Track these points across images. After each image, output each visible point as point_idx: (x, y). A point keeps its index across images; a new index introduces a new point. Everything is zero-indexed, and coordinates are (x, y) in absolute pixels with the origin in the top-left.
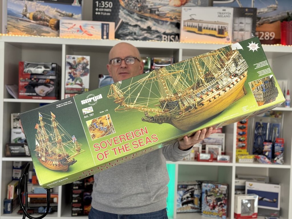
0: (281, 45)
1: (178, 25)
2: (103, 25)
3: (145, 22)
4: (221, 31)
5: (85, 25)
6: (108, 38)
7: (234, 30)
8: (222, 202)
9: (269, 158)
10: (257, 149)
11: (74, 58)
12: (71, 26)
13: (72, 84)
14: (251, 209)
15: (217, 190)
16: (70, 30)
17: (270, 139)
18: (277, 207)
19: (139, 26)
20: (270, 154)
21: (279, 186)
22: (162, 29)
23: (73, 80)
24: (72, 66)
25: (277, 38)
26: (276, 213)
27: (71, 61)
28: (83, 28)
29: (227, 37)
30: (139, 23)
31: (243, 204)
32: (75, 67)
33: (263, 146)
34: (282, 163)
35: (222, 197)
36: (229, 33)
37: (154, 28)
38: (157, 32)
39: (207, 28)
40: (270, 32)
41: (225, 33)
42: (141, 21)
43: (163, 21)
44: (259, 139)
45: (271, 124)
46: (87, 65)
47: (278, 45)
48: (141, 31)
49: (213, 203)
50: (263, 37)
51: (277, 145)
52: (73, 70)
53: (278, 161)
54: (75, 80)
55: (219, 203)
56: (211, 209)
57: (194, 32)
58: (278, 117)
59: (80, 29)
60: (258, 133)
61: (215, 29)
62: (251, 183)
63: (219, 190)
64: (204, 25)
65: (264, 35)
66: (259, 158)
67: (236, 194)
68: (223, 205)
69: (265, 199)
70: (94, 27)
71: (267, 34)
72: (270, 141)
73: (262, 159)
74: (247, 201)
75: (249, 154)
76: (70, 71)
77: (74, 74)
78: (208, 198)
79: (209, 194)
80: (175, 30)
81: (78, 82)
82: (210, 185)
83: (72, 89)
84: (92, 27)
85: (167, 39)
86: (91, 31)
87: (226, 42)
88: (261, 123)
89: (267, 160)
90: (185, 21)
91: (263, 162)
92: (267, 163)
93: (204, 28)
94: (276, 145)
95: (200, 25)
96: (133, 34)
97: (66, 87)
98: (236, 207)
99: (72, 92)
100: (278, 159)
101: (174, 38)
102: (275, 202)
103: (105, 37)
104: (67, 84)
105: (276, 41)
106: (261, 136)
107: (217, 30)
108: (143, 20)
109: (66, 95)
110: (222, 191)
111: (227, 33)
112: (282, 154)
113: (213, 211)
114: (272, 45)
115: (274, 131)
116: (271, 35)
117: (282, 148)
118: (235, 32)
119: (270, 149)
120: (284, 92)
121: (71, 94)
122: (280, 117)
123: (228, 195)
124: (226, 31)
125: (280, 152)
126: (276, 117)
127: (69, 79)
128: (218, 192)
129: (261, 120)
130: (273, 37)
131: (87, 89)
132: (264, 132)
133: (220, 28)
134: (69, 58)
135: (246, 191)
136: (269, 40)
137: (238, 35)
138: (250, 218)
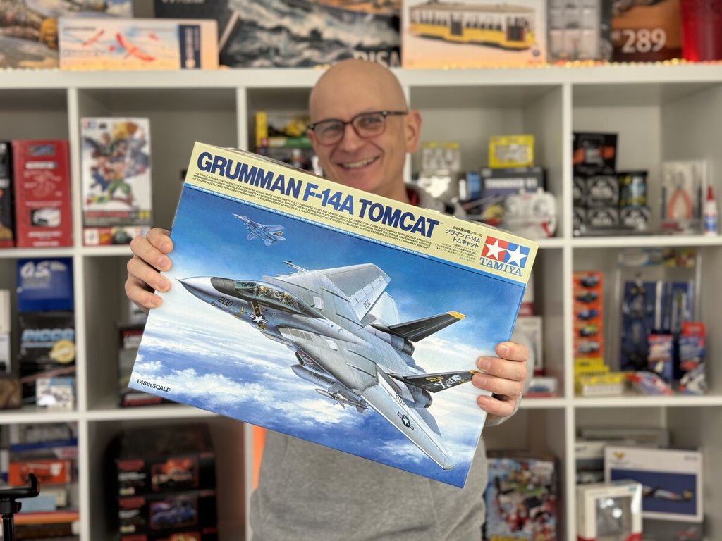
0: (684, 62)
1: (395, 23)
2: (182, 30)
3: (302, 17)
4: (517, 32)
5: (133, 32)
6: (198, 65)
7: (550, 26)
8: (543, 508)
9: (665, 380)
10: (633, 357)
11: (103, 126)
12: (92, 35)
13: (101, 200)
14: (625, 524)
15: (527, 474)
16: (88, 48)
17: (666, 326)
18: (693, 511)
19: (288, 31)
20: (669, 367)
21: (698, 455)
22: (351, 35)
23: (104, 188)
24: (98, 151)
25: (673, 44)
26: (692, 530)
27: (96, 135)
28: (125, 39)
29: (534, 48)
30: (286, 22)
31: (599, 511)
32: (108, 151)
33: (648, 346)
34: (701, 392)
35: (539, 493)
36: (537, 37)
37: (328, 34)
38: (338, 43)
39: (475, 26)
40: (651, 30)
41: (528, 37)
42: (292, 15)
43: (353, 13)
44: (637, 328)
45: (665, 287)
46: (143, 143)
47: (675, 61)
49: (518, 512)
50: (634, 45)
51: (687, 343)
52: (102, 159)
53: (693, 386)
54: (111, 186)
55: (533, 512)
56: (513, 530)
57: (440, 38)
58: (684, 263)
59: (116, 44)
60: (633, 311)
61: (499, 28)
62: (620, 450)
63: (533, 475)
64: (467, 17)
65: (637, 40)
66: (637, 379)
67: (579, 483)
68: (546, 516)
69: (661, 493)
70: (157, 34)
71: (644, 35)
72: (666, 332)
73: (648, 383)
74: (610, 503)
75: (612, 370)
76: (94, 163)
77: (107, 171)
78: (504, 499)
79: (504, 486)
80: (388, 37)
81: (119, 193)
82: (505, 462)
83: (103, 214)
84: (152, 37)
86: (150, 48)
87: (530, 62)
88: (639, 282)
89: (660, 384)
90: (412, 9)
91: (652, 392)
92: (660, 393)
93: (468, 25)
94: (682, 341)
95: (456, 16)
96: (272, 53)
97: (86, 208)
98: (581, 519)
99: (102, 221)
100: (691, 379)
102: (687, 500)
103: (190, 63)
104: (89, 202)
105: (667, 54)
106: (639, 319)
107: (504, 27)
108: (298, 11)
109: (88, 232)
110: (540, 478)
111: (533, 36)
112: (701, 367)
113: (519, 534)
114: (658, 65)
115: (675, 304)
116: (655, 39)
117: (700, 348)
118: (555, 33)
119: (668, 355)
120: (700, 192)
121: (99, 227)
122: (690, 263)
123: (557, 487)
124: (529, 31)
125: (696, 360)
126: (680, 263)
127: (93, 186)
128: (529, 481)
129: (638, 275)
130: (662, 42)
131: (144, 212)
132: (649, 308)
133: (513, 22)
134: (89, 125)
135: (607, 474)
136: (651, 51)
137: (564, 40)
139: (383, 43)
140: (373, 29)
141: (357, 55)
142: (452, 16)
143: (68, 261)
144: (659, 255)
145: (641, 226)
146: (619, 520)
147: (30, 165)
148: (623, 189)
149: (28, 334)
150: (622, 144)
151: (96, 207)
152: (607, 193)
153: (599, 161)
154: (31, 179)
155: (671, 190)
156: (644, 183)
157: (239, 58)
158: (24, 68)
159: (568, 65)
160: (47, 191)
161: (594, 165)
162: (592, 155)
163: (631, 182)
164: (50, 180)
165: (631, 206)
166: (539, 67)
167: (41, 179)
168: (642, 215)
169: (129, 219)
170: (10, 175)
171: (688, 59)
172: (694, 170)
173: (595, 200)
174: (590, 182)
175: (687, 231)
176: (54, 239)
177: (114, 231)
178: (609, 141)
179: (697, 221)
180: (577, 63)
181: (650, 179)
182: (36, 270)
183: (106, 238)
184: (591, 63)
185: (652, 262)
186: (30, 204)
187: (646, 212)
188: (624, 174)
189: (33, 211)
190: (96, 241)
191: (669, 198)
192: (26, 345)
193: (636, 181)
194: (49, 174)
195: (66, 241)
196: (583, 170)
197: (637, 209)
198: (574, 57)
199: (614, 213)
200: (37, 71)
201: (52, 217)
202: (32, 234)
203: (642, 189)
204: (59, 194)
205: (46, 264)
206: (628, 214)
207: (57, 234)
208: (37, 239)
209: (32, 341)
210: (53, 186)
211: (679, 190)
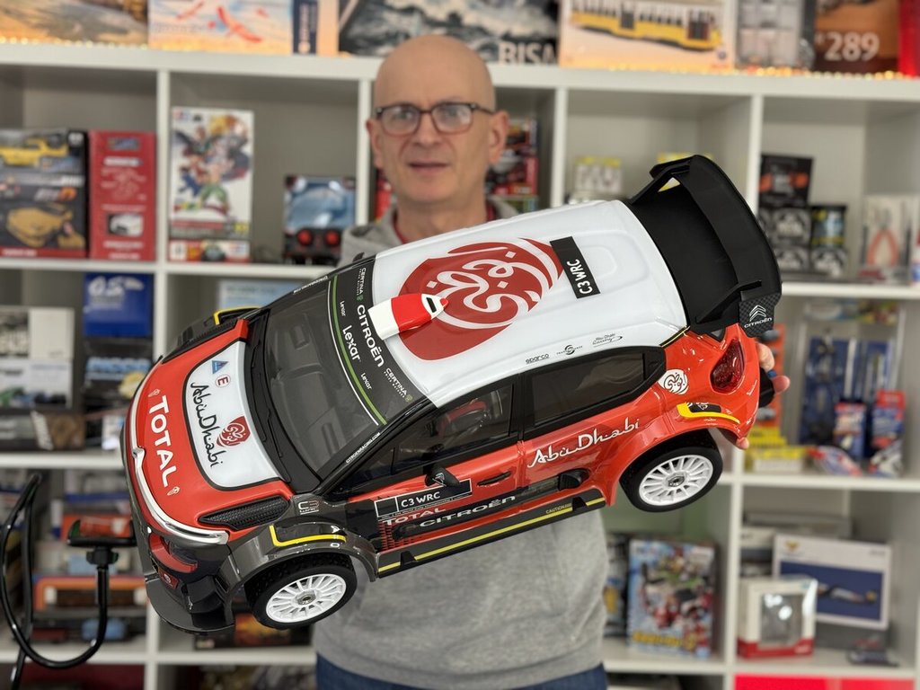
0: (899, 76)
1: (552, 9)
2: (297, 7)
4: (699, 29)
5: (238, 6)
6: (313, 50)
7: (741, 24)
8: (699, 602)
9: (853, 458)
10: (815, 429)
11: (198, 118)
12: (188, 7)
13: (191, 207)
14: (794, 627)
15: (680, 562)
16: (184, 22)
17: (858, 393)
18: (877, 617)
19: (422, 12)
20: (859, 443)
21: (886, 550)
22: (498, 22)
23: (195, 193)
24: (191, 148)
25: (887, 53)
26: (874, 639)
27: (189, 128)
28: (228, 14)
29: (720, 49)
31: (766, 612)
32: (202, 149)
33: (834, 416)
34: (896, 474)
35: (696, 584)
36: (725, 36)
37: (470, 19)
38: (481, 31)
39: (650, 19)
40: (861, 33)
41: (713, 35)
44: (822, 395)
45: (859, 346)
46: (243, 141)
47: (889, 74)
48: (427, 28)
49: (668, 606)
50: (840, 51)
51: (883, 415)
52: (194, 159)
53: (886, 467)
54: (203, 191)
55: (686, 606)
56: (661, 627)
57: (606, 32)
58: (884, 319)
59: (217, 19)
60: (820, 374)
61: (679, 23)
62: (792, 539)
63: (688, 563)
64: (641, 8)
65: (843, 46)
66: (820, 456)
67: (742, 575)
68: (700, 612)
69: (840, 593)
70: (268, 10)
71: (852, 40)
72: (858, 401)
73: (833, 461)
74: (778, 600)
75: (790, 443)
76: (185, 162)
77: (201, 173)
78: (651, 590)
79: (653, 575)
80: (541, 26)
81: (213, 200)
82: (656, 546)
83: (193, 224)
84: (261, 13)
86: (257, 25)
87: (714, 66)
88: (828, 340)
89: (847, 463)
91: (836, 471)
92: (846, 473)
93: (642, 18)
94: (877, 412)
95: (628, 5)
97: (173, 216)
98: (742, 618)
99: (192, 233)
100: (884, 459)
101: (540, 53)
102: (869, 603)
103: (304, 47)
104: (177, 208)
105: (879, 65)
106: (826, 384)
107: (685, 22)
109: (174, 246)
110: (697, 567)
111: (720, 35)
112: (898, 444)
113: (668, 632)
114: (869, 77)
115: (870, 368)
116: (865, 45)
117: (897, 422)
118: (747, 33)
119: (858, 429)
120: (908, 235)
121: (187, 239)
122: (891, 319)
123: (715, 579)
124: (716, 28)
125: (892, 435)
126: (879, 319)
127: (182, 190)
128: (683, 569)
129: (828, 331)
130: (873, 50)
131: (242, 224)
132: (839, 371)
133: (696, 17)
134: (181, 116)
135: (776, 567)
136: (860, 60)
137: (757, 42)
138: (788, 653)
139: (536, 34)
140: (525, 15)
141: (503, 46)
142: (622, 6)
143: (148, 279)
144: (854, 308)
145: (836, 271)
146: (788, 622)
147: (110, 161)
148: (816, 226)
149: (94, 362)
150: (818, 171)
151: (185, 215)
152: (796, 229)
153: (789, 190)
154: (110, 178)
155: (874, 230)
156: (842, 220)
157: (361, 43)
158: (106, 42)
159: (760, 72)
160: (128, 193)
161: (782, 195)
162: (781, 182)
163: (827, 218)
164: (132, 180)
165: (824, 246)
166: (726, 73)
167: (122, 178)
168: (837, 258)
169: (222, 231)
170: (86, 171)
171: (905, 72)
172: (903, 208)
173: (781, 237)
174: (777, 215)
175: (890, 281)
176: (134, 251)
177: (205, 245)
178: (802, 166)
179: (903, 268)
180: (771, 70)
181: (852, 213)
182: (107, 287)
183: (195, 254)
184: (788, 72)
185: (846, 316)
186: (108, 208)
187: (842, 256)
188: (817, 208)
189: (111, 216)
190: (182, 256)
191: (870, 240)
192: (92, 375)
193: (833, 216)
194: (132, 174)
195: (148, 254)
196: (769, 200)
197: (831, 251)
198: (767, 63)
199: (803, 254)
200: (122, 47)
201: (132, 224)
202: (109, 244)
203: (839, 227)
204: (142, 197)
205: (119, 280)
206: (821, 257)
207: (138, 245)
208: (113, 250)
209: (99, 370)
210: (136, 188)
211: (884, 230)
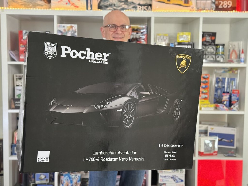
0: (236, 11)
4: (187, 1)
9: (227, 107)
10: (218, 100)
11: (64, 27)
14: (213, 148)
16: (60, 3)
17: (228, 91)
18: (233, 145)
20: (228, 103)
21: (235, 129)
25: (234, 6)
26: (233, 151)
27: (62, 29)
28: (70, 1)
29: (192, 6)
31: (205, 144)
33: (222, 96)
34: (237, 110)
38: (133, 3)
40: (227, 1)
41: (190, 3)
44: (219, 91)
45: (228, 79)
46: (75, 32)
47: (234, 11)
48: (119, 3)
50: (222, 6)
51: (234, 96)
53: (234, 109)
57: (163, 2)
58: (234, 72)
59: (68, 2)
60: (218, 86)
62: (212, 127)
65: (223, 4)
66: (218, 106)
67: (200, 136)
69: (224, 140)
71: (225, 3)
72: (228, 93)
73: (221, 107)
74: (209, 142)
75: (211, 103)
80: (148, 1)
84: (78, 0)
85: (142, 9)
86: (77, 3)
87: (190, 10)
88: (221, 78)
89: (225, 107)
91: (222, 110)
92: (226, 110)
94: (232, 95)
96: (113, 5)
98: (200, 146)
100: (234, 106)
101: (147, 8)
102: (232, 142)
103: (89, 8)
105: (233, 9)
106: (220, 89)
111: (192, 3)
114: (229, 12)
115: (231, 84)
116: (229, 4)
117: (237, 97)
118: (198, 2)
119: (228, 99)
120: (240, 51)
122: (236, 72)
124: (190, 1)
125: (236, 101)
129: (220, 76)
132: (223, 85)
134: (60, 26)
135: (208, 134)
136: (227, 8)
137: (201, 3)
138: (211, 155)
139: (146, 3)
141: (138, 7)
144: (227, 69)
145: (222, 60)
146: (211, 148)
148: (217, 49)
150: (217, 36)
152: (212, 50)
153: (210, 41)
155: (231, 50)
156: (223, 48)
157: (103, 7)
159: (202, 11)
162: (208, 39)
163: (220, 47)
165: (219, 54)
166: (193, 12)
168: (222, 57)
171: (238, 11)
172: (238, 44)
173: (208, 52)
174: (207, 47)
175: (235, 63)
178: (214, 34)
179: (239, 59)
180: (204, 11)
181: (225, 47)
184: (209, 11)
187: (224, 56)
188: (217, 45)
191: (230, 53)
196: (205, 43)
198: (204, 9)
199: (214, 56)
203: (223, 50)
206: (218, 57)
211: (234, 50)
